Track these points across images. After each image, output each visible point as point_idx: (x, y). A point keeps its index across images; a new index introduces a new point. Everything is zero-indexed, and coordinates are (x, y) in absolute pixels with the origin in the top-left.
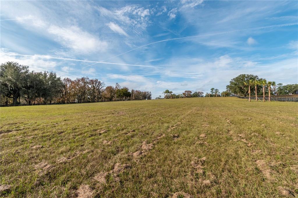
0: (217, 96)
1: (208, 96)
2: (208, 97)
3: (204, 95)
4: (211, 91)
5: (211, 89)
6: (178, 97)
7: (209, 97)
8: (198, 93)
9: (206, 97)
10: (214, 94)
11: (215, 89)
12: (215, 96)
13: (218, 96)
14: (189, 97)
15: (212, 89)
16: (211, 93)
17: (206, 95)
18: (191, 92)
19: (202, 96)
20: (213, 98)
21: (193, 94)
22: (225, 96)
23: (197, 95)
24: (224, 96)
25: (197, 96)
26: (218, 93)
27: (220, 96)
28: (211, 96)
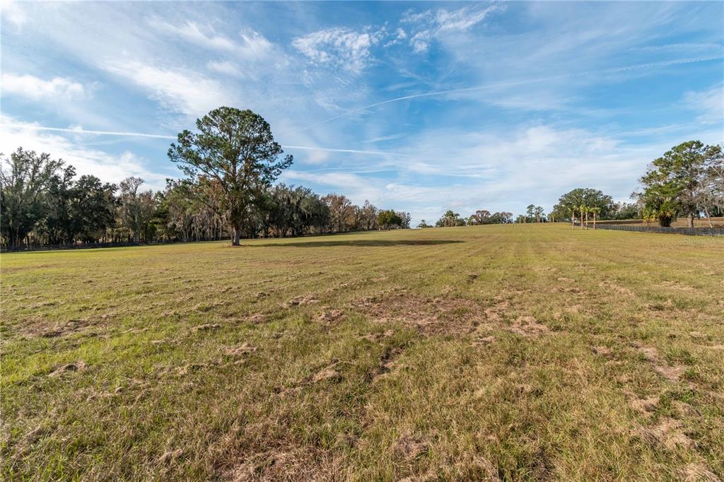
0: (539, 220)
1: (521, 220)
2: (522, 222)
3: (514, 218)
4: (528, 210)
5: (528, 207)
6: (462, 223)
7: (525, 224)
8: (502, 214)
9: (517, 222)
10: (533, 216)
11: (536, 206)
12: (536, 221)
13: (541, 221)
14: (484, 224)
15: (531, 207)
16: (527, 215)
17: (518, 219)
18: (488, 213)
19: (510, 222)
20: (532, 224)
21: (492, 217)
22: (555, 221)
23: (498, 219)
24: (552, 221)
25: (500, 220)
26: (541, 215)
27: (545, 221)
28: (528, 220)
